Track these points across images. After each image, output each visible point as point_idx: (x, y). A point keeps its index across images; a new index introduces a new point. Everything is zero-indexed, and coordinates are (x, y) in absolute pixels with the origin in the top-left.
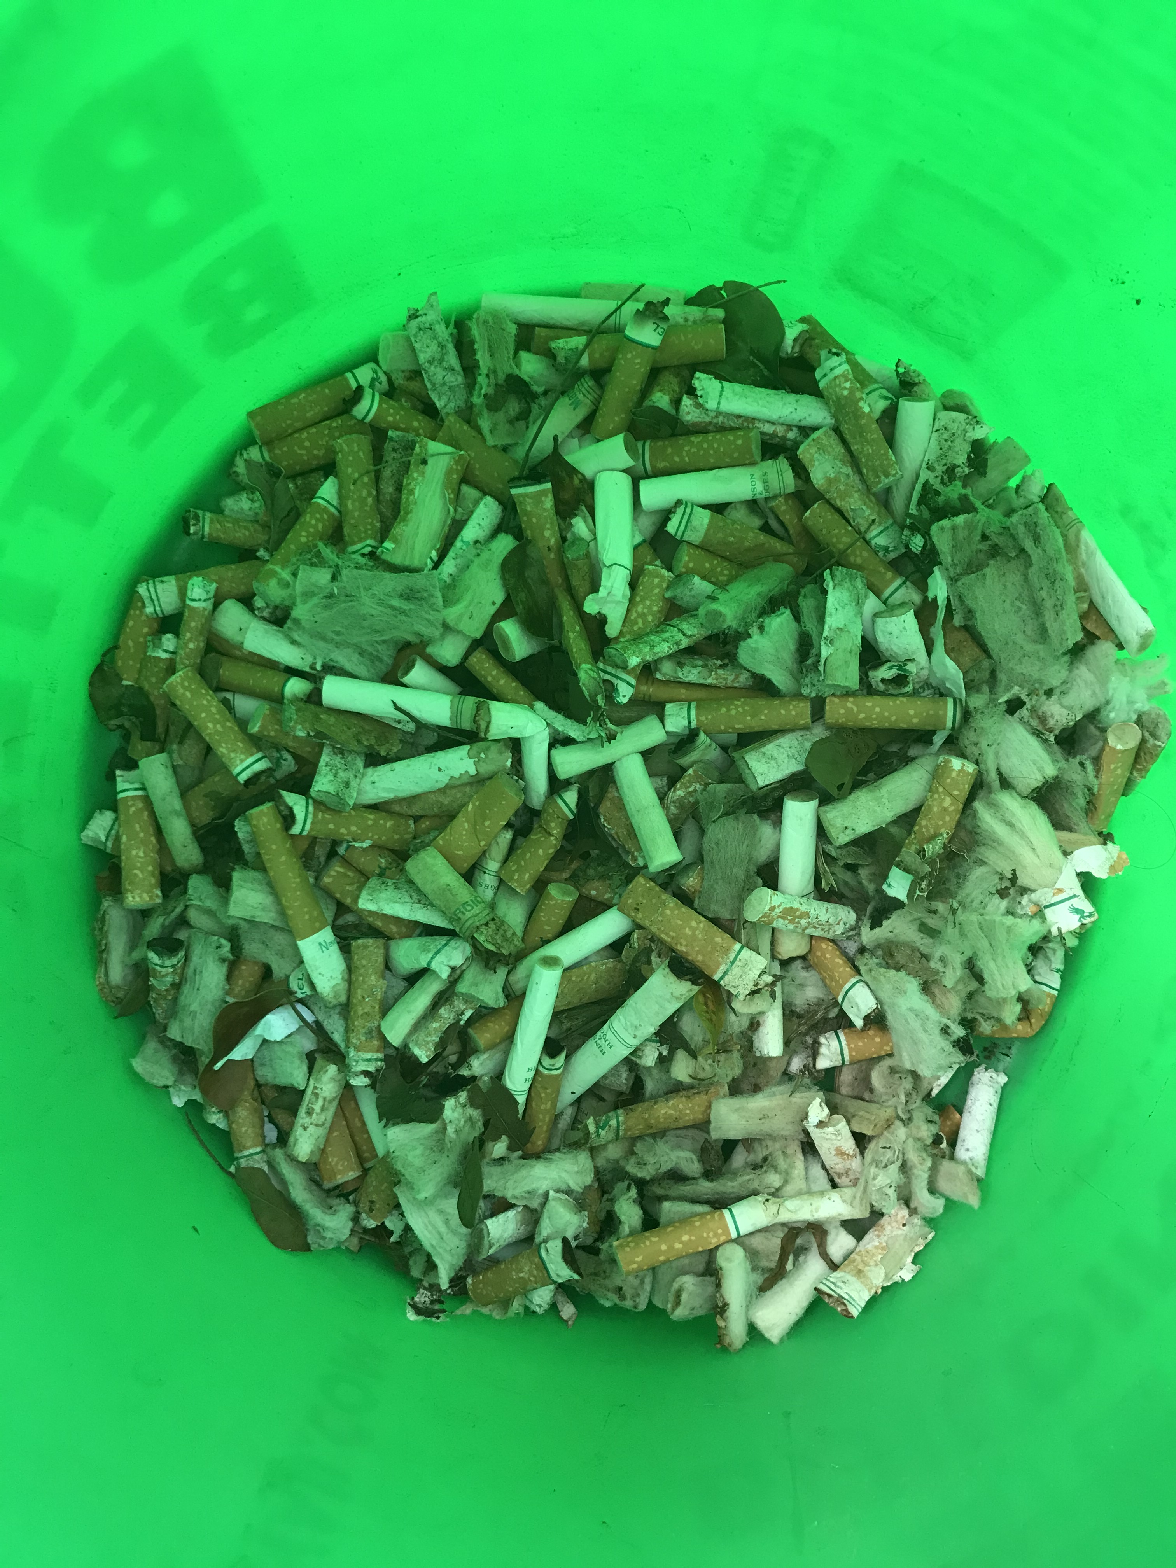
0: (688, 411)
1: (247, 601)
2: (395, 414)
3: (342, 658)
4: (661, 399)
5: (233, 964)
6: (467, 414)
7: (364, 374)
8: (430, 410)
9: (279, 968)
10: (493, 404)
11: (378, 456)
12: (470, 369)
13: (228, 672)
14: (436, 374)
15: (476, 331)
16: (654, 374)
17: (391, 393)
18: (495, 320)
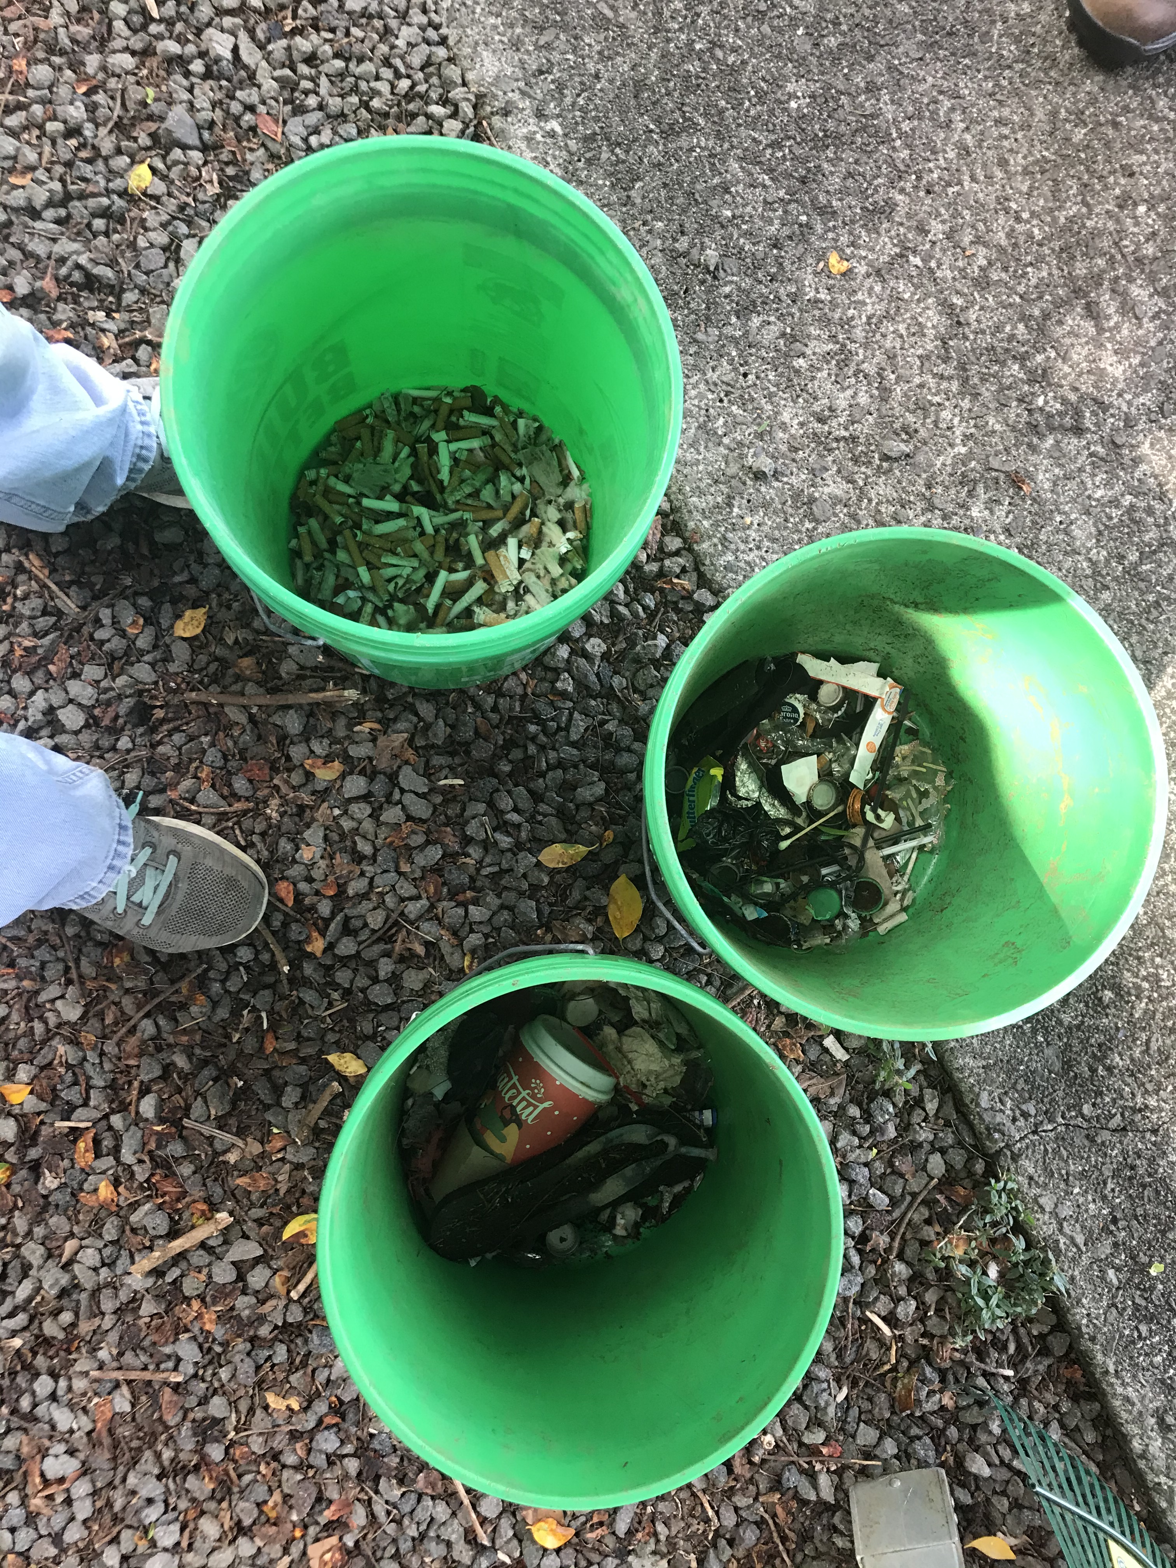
0: (462, 422)
1: (336, 476)
2: (377, 423)
3: (366, 492)
4: (454, 419)
5: (337, 576)
6: (398, 423)
7: (368, 411)
8: (387, 422)
9: (351, 579)
10: (406, 419)
11: (373, 435)
12: (399, 411)
13: (330, 496)
14: (389, 411)
15: (401, 400)
16: (451, 412)
17: (376, 416)
18: (407, 396)
